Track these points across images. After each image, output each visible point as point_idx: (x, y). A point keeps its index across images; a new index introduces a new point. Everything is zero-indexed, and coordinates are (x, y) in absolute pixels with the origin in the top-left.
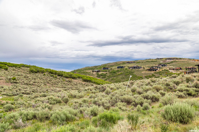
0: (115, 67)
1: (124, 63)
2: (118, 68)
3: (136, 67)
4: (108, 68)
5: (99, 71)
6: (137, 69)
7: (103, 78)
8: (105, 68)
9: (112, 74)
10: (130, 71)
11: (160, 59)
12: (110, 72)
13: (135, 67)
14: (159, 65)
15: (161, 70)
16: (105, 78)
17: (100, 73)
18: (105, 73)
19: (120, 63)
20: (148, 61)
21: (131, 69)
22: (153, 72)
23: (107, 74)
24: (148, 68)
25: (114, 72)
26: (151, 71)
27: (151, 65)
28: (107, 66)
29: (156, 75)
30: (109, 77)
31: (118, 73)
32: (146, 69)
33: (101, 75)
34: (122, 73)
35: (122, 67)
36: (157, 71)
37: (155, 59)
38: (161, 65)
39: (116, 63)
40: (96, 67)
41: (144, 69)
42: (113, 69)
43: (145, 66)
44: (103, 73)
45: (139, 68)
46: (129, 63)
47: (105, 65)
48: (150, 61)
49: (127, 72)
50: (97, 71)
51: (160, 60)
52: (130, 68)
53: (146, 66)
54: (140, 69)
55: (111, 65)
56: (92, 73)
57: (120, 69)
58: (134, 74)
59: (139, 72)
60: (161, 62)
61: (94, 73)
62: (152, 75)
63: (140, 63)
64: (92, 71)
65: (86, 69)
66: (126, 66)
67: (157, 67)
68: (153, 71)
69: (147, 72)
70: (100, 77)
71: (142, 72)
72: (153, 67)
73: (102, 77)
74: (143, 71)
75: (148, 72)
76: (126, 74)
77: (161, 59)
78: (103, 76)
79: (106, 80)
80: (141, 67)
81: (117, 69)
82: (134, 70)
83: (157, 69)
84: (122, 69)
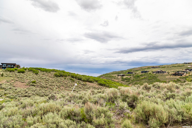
0: (139, 72)
1: (149, 68)
2: (142, 72)
3: (160, 72)
4: (132, 73)
5: (124, 75)
6: (161, 74)
7: (127, 82)
8: (130, 73)
9: (135, 78)
10: (154, 75)
11: (188, 63)
12: (134, 76)
13: (158, 72)
14: (186, 70)
15: (188, 75)
16: (129, 81)
17: (125, 77)
18: (130, 77)
19: (145, 68)
20: (174, 66)
21: (155, 73)
22: (178, 77)
23: (131, 78)
24: (173, 73)
25: (138, 77)
26: (176, 75)
27: (178, 70)
28: (132, 71)
29: (182, 80)
30: (133, 81)
31: (141, 78)
32: (171, 73)
33: (126, 79)
34: (146, 77)
35: (146, 72)
36: (183, 76)
37: (182, 64)
38: (188, 69)
39: (141, 68)
40: (122, 71)
41: (168, 73)
42: (137, 73)
43: (170, 71)
44: (127, 77)
45: (163, 72)
46: (153, 67)
47: (131, 69)
48: (176, 65)
49: (151, 77)
50: (122, 75)
51: (188, 65)
52: (153, 73)
53: (172, 70)
54: (164, 74)
55: (136, 70)
56: (117, 77)
57: (144, 73)
58: (158, 78)
59: (163, 77)
60: (189, 67)
61: (119, 77)
62: (177, 80)
63: (166, 68)
64: (117, 75)
65: (113, 73)
66: (150, 71)
67: (184, 72)
68: (179, 75)
69: (171, 76)
70: (124, 81)
71: (166, 77)
72: (179, 72)
73: (126, 80)
74: (167, 75)
75: (173, 77)
76: (150, 78)
77: (190, 63)
78: (128, 80)
79: (130, 84)
80: (166, 72)
81: (140, 74)
82: (158, 74)
83: (184, 74)
84: (146, 74)
